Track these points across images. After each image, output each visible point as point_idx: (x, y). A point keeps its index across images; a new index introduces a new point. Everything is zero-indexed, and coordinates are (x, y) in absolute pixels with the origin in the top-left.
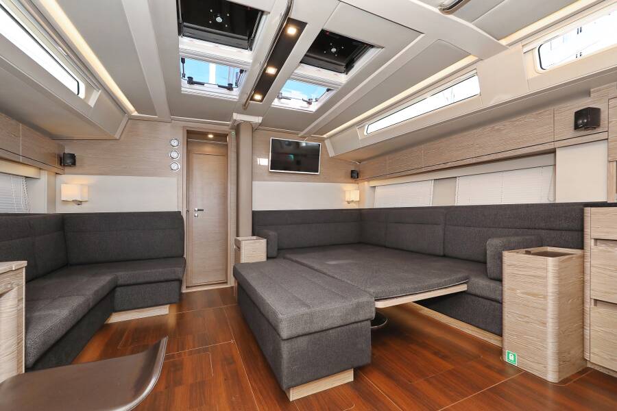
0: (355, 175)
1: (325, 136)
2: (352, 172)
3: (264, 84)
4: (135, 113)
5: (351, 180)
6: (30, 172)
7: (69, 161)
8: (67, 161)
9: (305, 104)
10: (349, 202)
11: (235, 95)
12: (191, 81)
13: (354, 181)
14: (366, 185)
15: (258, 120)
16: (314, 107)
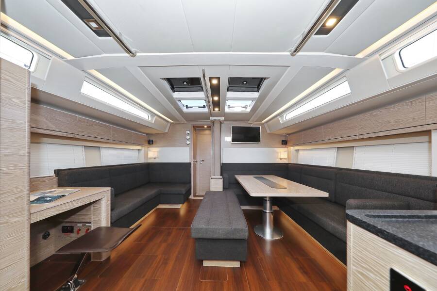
0: (284, 143)
1: (263, 122)
2: (282, 141)
3: (217, 104)
4: (172, 122)
5: (283, 146)
6: (139, 148)
7: (151, 143)
8: (150, 142)
9: (244, 109)
10: (281, 159)
11: (206, 110)
12: (187, 107)
13: (284, 146)
14: (293, 149)
15: (222, 118)
16: (249, 110)
